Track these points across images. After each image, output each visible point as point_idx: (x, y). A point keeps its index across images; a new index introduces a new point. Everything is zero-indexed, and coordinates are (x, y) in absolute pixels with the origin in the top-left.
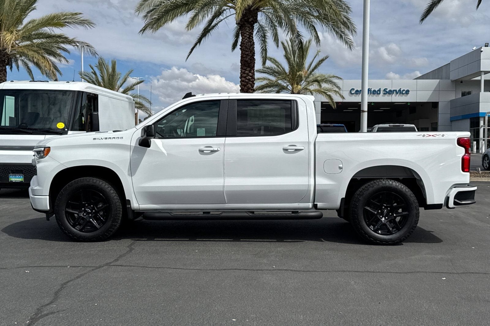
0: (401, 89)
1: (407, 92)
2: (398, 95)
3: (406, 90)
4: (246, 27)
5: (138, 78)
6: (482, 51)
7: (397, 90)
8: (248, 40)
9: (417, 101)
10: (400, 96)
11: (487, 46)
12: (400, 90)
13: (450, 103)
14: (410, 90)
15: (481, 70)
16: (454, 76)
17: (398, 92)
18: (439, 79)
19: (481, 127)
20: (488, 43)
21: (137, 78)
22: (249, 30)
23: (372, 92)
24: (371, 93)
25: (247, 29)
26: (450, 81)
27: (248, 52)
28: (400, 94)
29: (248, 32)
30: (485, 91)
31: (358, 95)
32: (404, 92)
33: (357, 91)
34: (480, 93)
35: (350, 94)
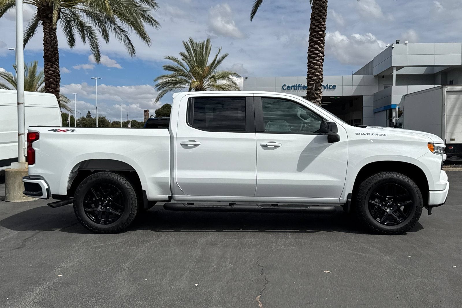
0: (328, 84)
1: (334, 87)
2: (325, 90)
3: (332, 85)
4: (46, 22)
5: (97, 78)
6: (393, 48)
7: (325, 86)
8: (48, 36)
9: (343, 95)
10: (327, 91)
11: (398, 43)
12: (327, 86)
13: (373, 96)
14: (336, 85)
15: (393, 65)
16: (377, 71)
17: (325, 87)
18: (363, 75)
19: (394, 118)
20: (399, 40)
21: (95, 78)
22: (50, 26)
23: (302, 87)
24: (301, 89)
25: (47, 25)
26: (373, 76)
27: (49, 47)
28: (328, 89)
29: (48, 27)
30: (396, 85)
31: (289, 91)
32: (331, 87)
33: (289, 87)
34: (392, 86)
35: (283, 90)
